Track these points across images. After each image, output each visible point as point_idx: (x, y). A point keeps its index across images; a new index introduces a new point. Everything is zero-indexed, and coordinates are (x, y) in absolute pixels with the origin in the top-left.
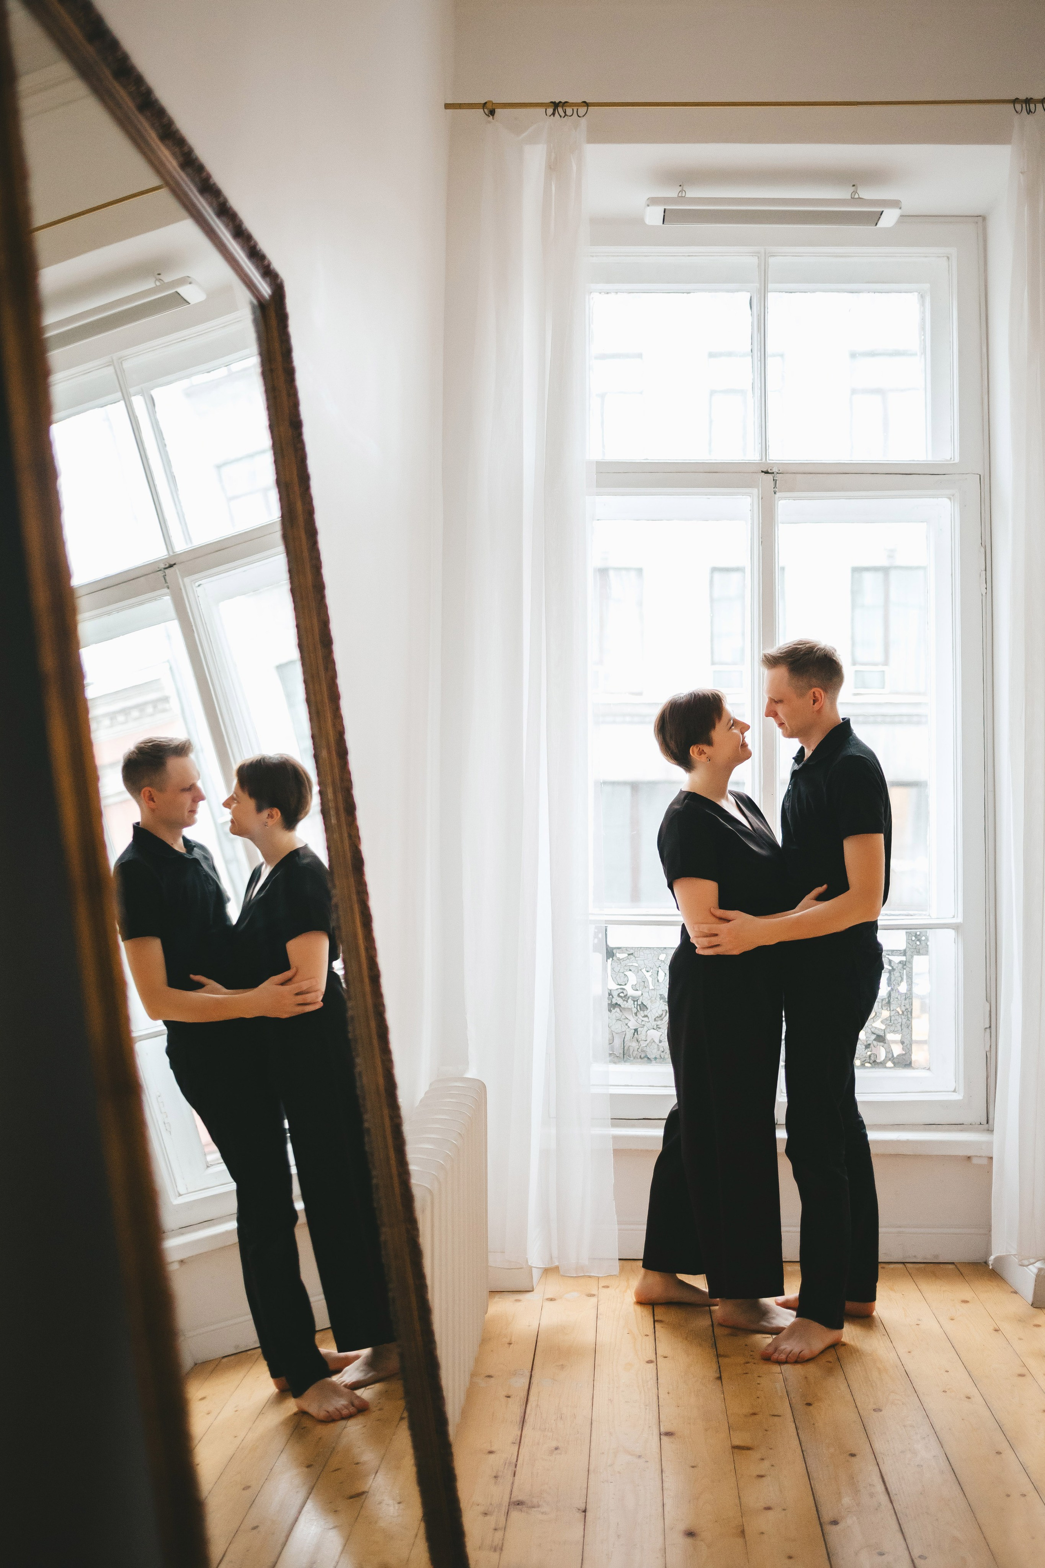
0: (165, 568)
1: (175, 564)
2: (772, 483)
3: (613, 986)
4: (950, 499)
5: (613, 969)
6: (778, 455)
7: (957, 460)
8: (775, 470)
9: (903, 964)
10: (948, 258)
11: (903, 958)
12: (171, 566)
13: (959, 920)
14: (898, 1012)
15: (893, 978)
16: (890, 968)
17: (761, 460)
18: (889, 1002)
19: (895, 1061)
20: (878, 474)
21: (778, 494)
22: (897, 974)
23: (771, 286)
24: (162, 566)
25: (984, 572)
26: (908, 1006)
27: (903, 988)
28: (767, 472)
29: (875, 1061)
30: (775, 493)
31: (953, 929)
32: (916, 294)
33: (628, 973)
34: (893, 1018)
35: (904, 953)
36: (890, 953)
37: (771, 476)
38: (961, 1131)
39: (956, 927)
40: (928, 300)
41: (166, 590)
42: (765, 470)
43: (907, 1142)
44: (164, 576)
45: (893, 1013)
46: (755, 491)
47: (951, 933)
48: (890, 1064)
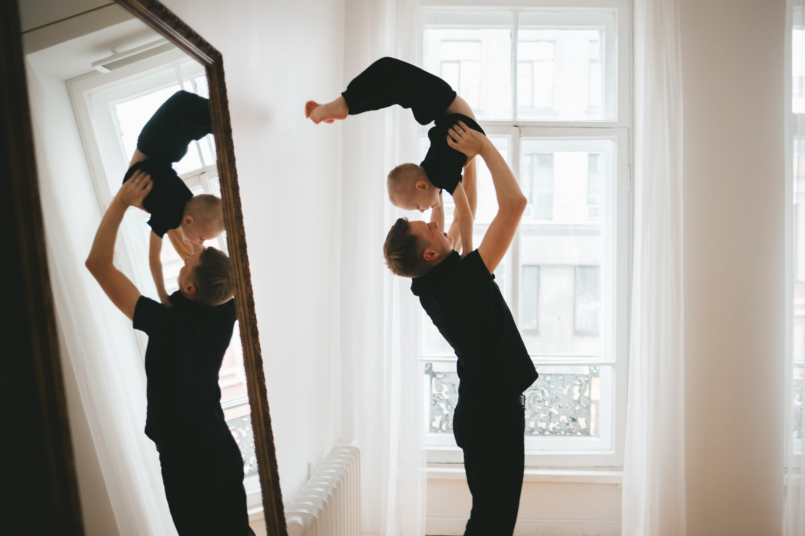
0: (200, 174)
1: (205, 172)
2: (518, 132)
3: (435, 392)
4: (612, 140)
5: (435, 383)
6: (521, 118)
7: (616, 120)
8: (520, 125)
9: (587, 382)
10: (614, 13)
11: (587, 379)
12: (203, 173)
13: (614, 361)
14: (584, 407)
15: (581, 389)
16: (580, 384)
17: (513, 119)
18: (579, 402)
19: (582, 432)
20: (574, 127)
21: (522, 138)
22: (583, 387)
23: (520, 26)
24: (199, 173)
25: (629, 180)
26: (589, 404)
27: (586, 394)
28: (516, 126)
29: (571, 432)
30: (520, 137)
31: (611, 366)
32: (598, 31)
33: (443, 385)
34: (581, 410)
35: (587, 376)
36: (579, 376)
37: (517, 129)
38: (614, 470)
39: (612, 365)
40: (604, 34)
41: (200, 186)
42: (515, 125)
43: (585, 476)
44: (200, 179)
45: (581, 407)
46: (510, 136)
47: (610, 368)
48: (579, 433)
